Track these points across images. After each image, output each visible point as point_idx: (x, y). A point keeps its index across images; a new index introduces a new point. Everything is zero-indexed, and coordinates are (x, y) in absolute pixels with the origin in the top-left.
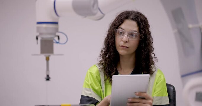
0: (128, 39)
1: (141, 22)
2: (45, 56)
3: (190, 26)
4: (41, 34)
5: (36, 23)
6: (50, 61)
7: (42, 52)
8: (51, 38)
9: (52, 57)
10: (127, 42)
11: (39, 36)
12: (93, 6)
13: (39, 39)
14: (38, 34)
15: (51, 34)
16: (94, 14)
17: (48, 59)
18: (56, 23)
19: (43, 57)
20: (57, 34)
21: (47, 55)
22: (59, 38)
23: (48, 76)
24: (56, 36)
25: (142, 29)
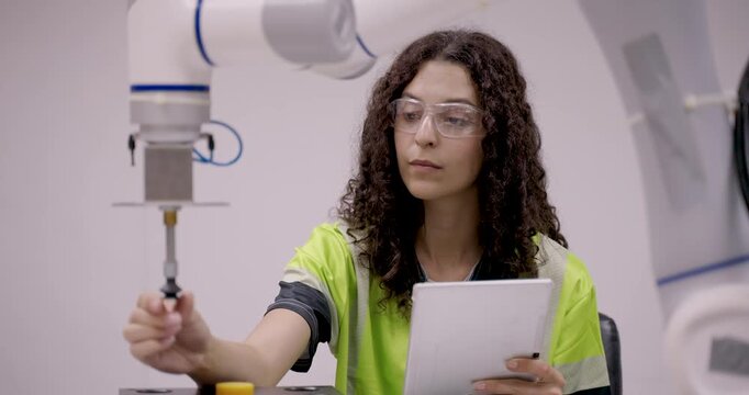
0: (437, 134)
1: (485, 66)
2: (161, 208)
3: (691, 101)
4: (146, 128)
5: (128, 89)
6: (179, 229)
7: (152, 193)
8: (185, 143)
9: (186, 214)
10: (431, 144)
11: (137, 135)
12: (339, 27)
13: (140, 145)
14: (135, 129)
15: (183, 128)
16: (342, 58)
17: (170, 220)
18: (203, 89)
19: (154, 213)
20: (207, 128)
21: (170, 204)
22: (211, 145)
23: (171, 281)
24: (202, 136)
25: (489, 91)
